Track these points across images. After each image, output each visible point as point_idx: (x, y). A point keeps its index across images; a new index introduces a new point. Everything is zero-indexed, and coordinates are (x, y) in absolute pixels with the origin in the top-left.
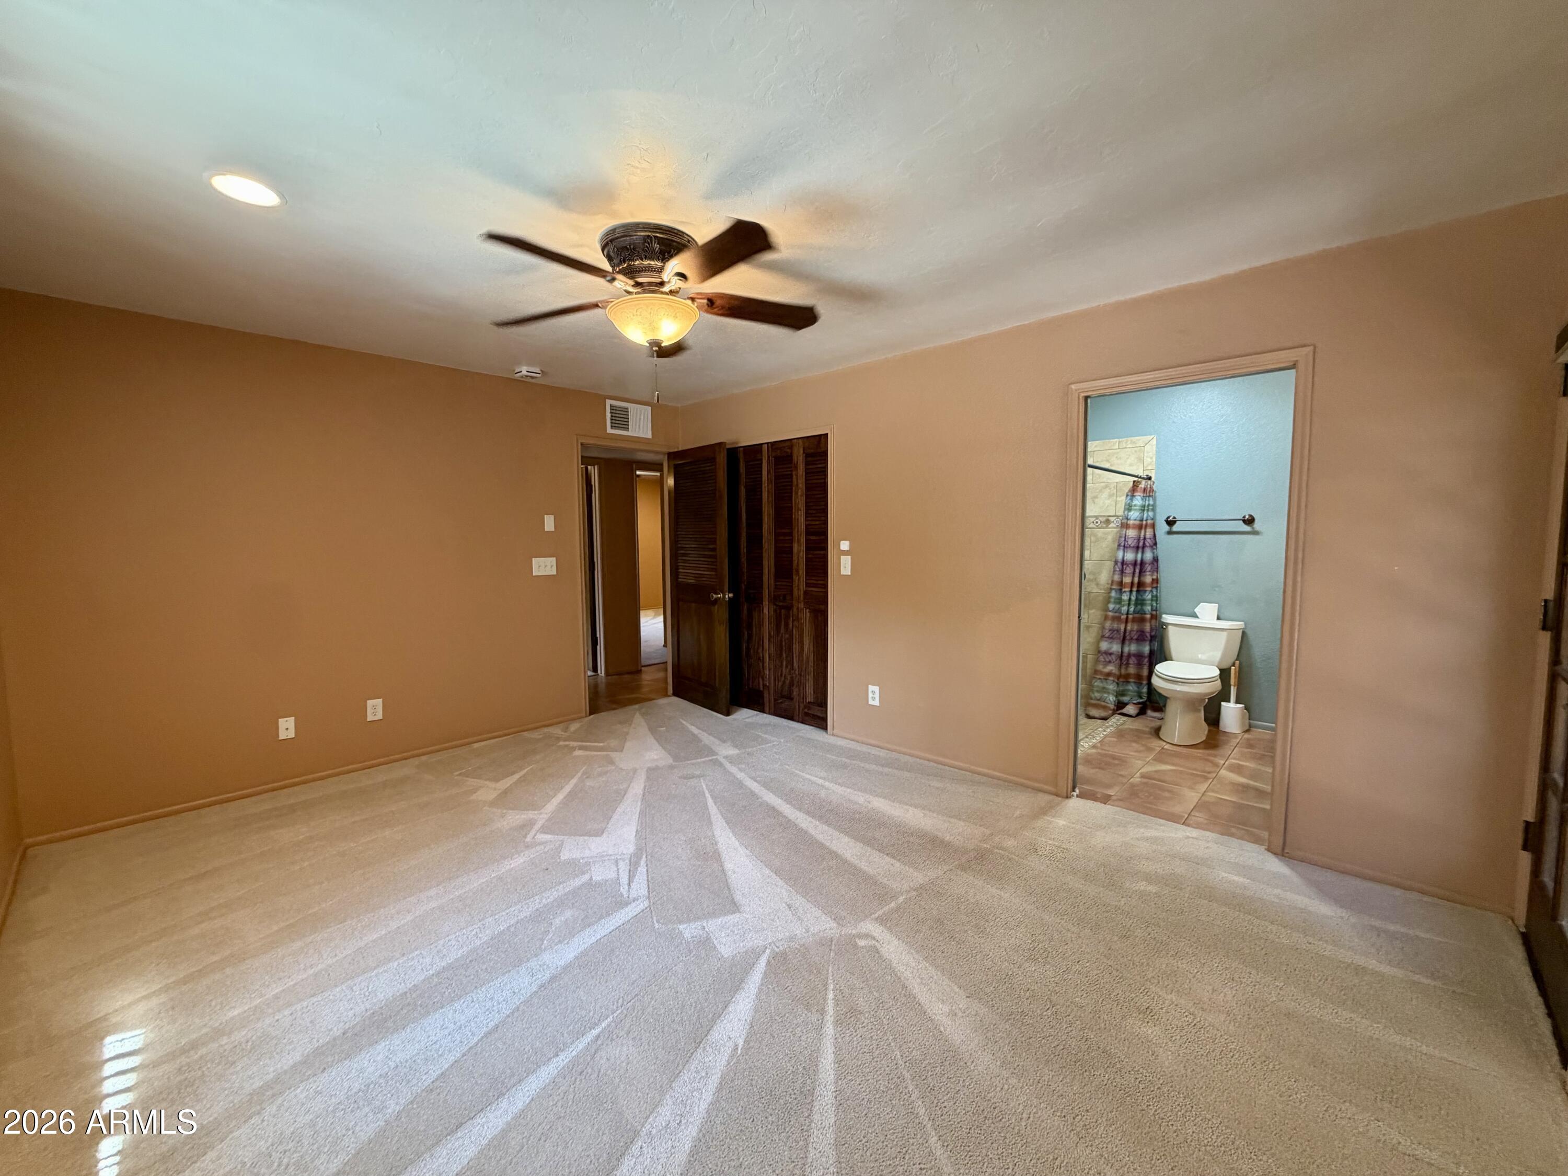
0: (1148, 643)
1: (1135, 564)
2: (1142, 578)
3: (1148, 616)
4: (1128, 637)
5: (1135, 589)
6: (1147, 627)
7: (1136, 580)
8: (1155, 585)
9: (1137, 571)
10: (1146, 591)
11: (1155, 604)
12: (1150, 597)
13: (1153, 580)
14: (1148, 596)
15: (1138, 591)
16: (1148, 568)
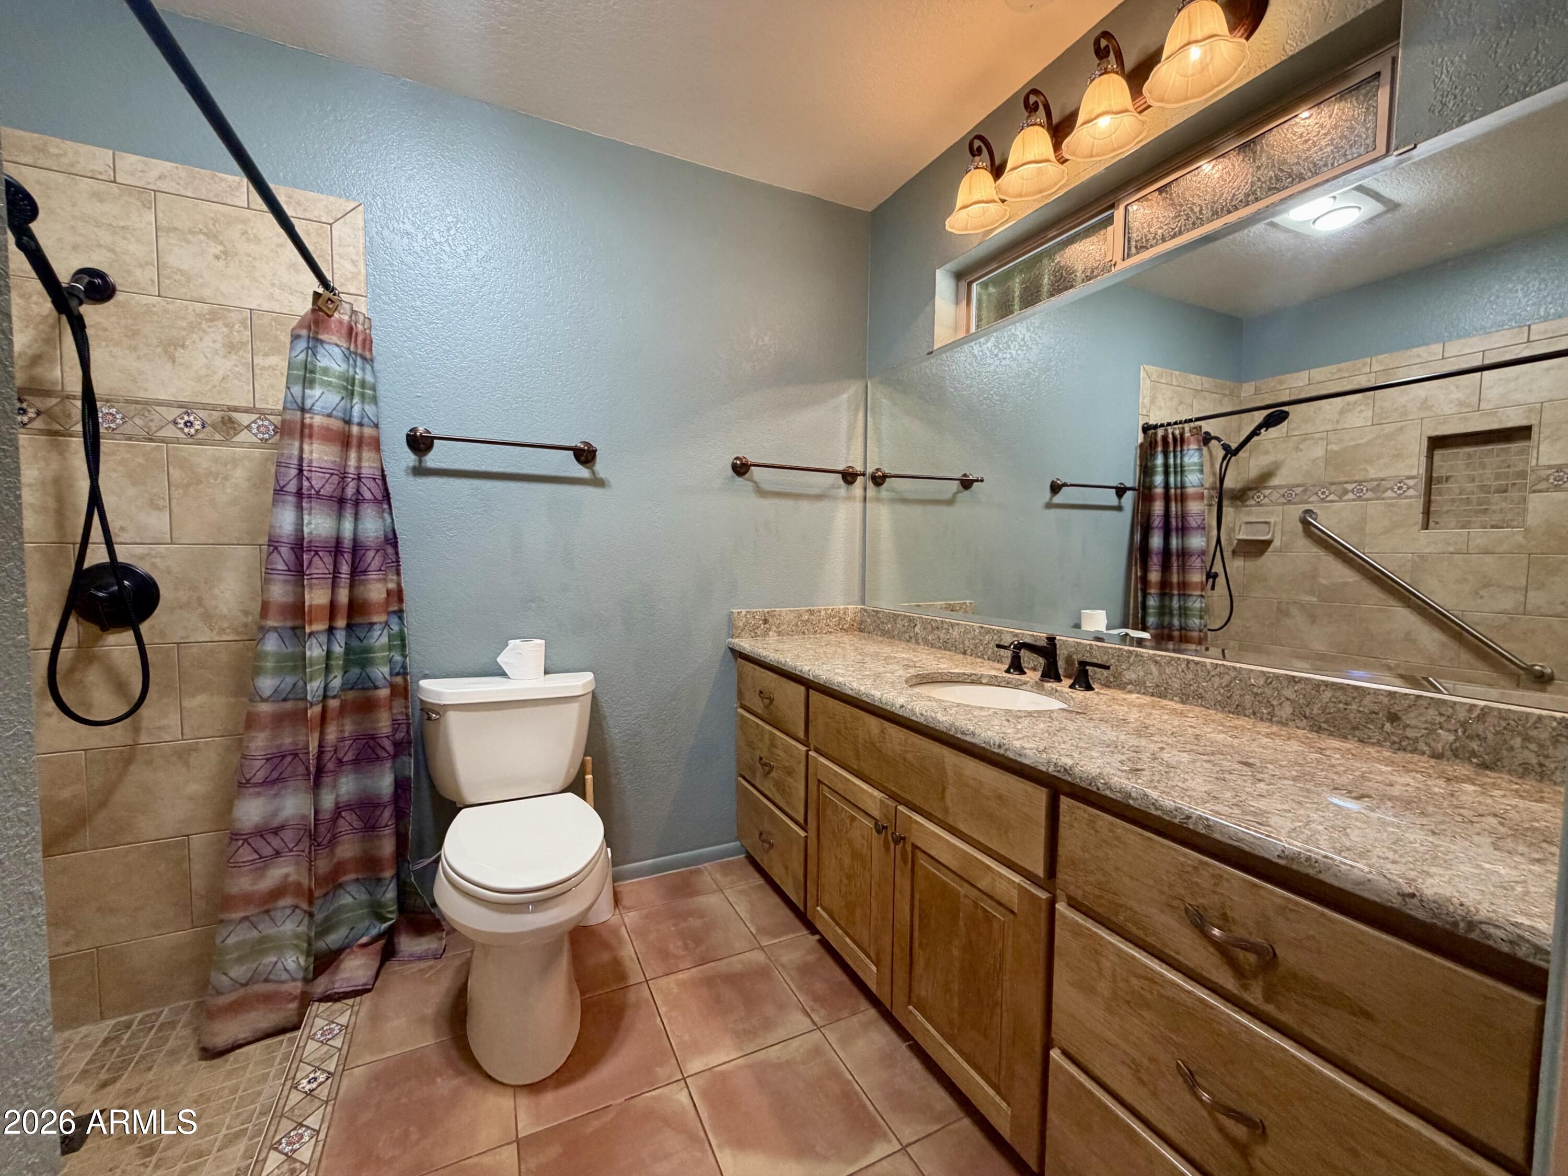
0: (388, 764)
1: (336, 548)
2: (360, 590)
3: (384, 693)
5: (341, 623)
6: (383, 723)
7: (343, 596)
8: (395, 608)
9: (345, 568)
10: (372, 624)
11: (398, 658)
12: (384, 640)
13: (389, 592)
14: (379, 639)
15: (349, 627)
16: (373, 560)
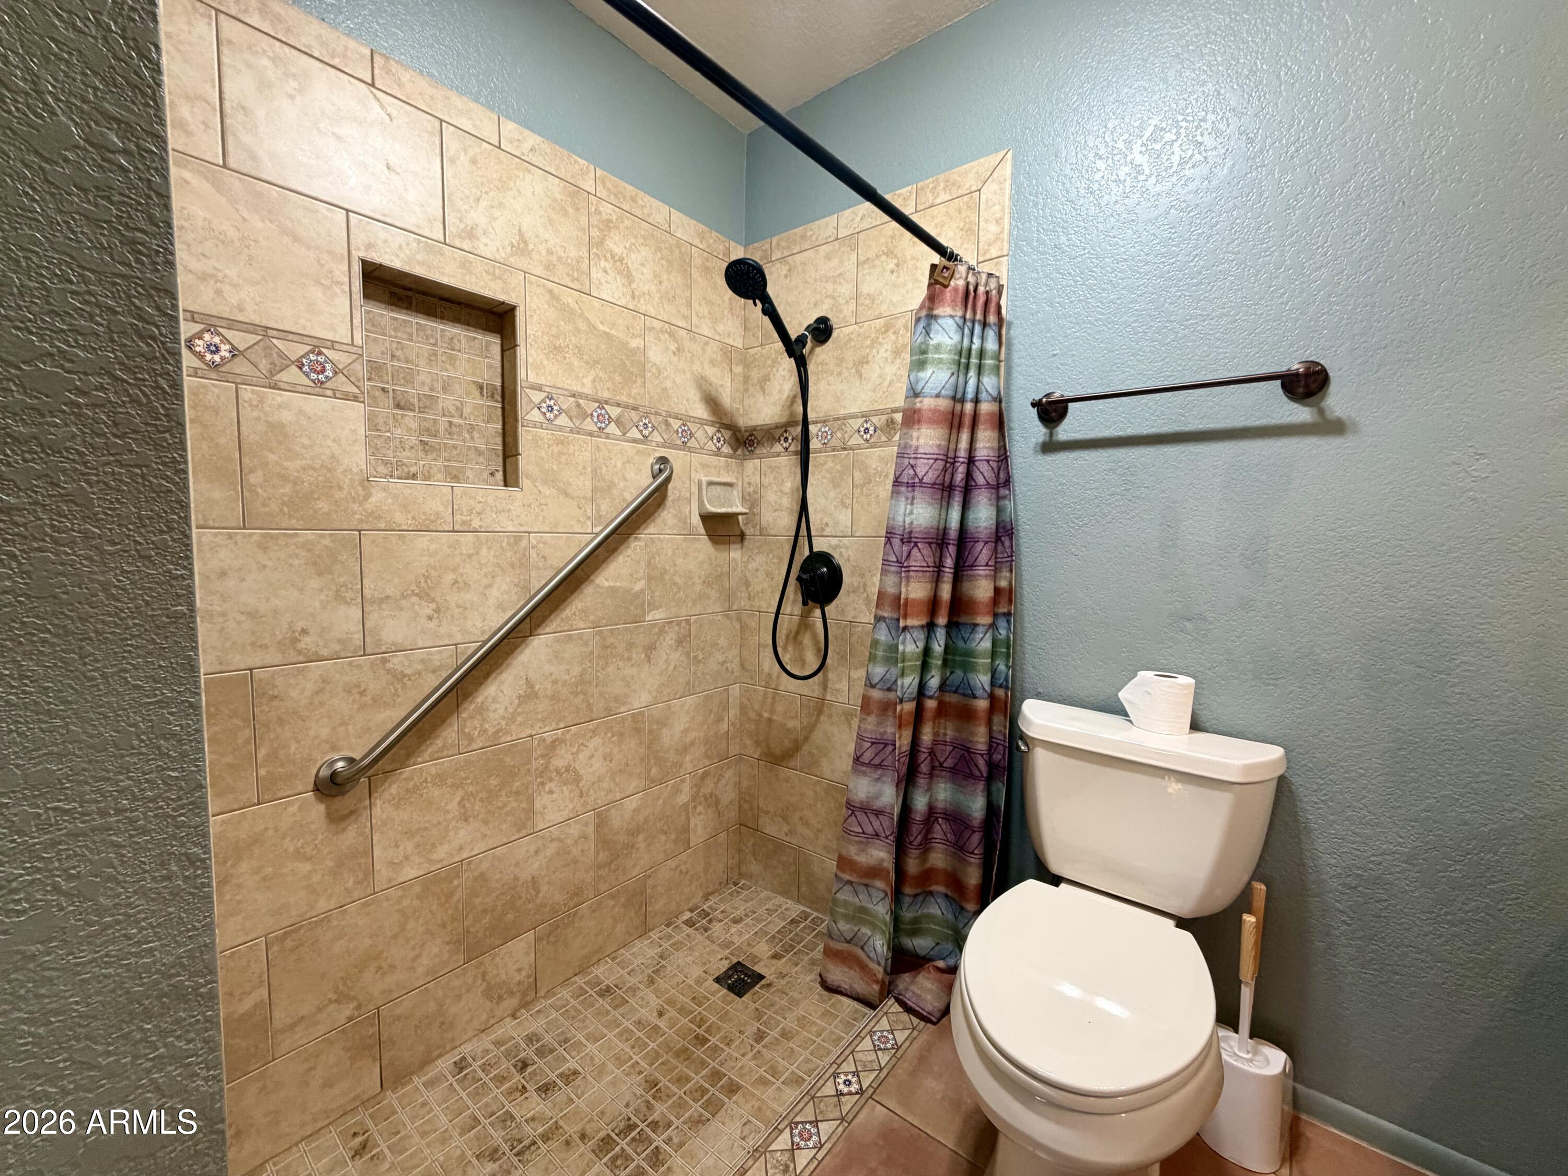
0: (981, 786)
1: (939, 539)
2: (966, 586)
3: (982, 704)
4: (924, 768)
5: (942, 620)
6: (980, 739)
7: (946, 591)
8: (1002, 610)
9: (949, 562)
10: (976, 625)
11: (1002, 667)
12: (986, 644)
13: (997, 591)
14: (983, 643)
15: (952, 626)
16: (983, 553)
